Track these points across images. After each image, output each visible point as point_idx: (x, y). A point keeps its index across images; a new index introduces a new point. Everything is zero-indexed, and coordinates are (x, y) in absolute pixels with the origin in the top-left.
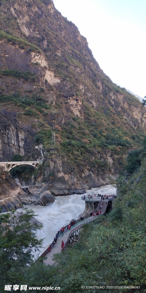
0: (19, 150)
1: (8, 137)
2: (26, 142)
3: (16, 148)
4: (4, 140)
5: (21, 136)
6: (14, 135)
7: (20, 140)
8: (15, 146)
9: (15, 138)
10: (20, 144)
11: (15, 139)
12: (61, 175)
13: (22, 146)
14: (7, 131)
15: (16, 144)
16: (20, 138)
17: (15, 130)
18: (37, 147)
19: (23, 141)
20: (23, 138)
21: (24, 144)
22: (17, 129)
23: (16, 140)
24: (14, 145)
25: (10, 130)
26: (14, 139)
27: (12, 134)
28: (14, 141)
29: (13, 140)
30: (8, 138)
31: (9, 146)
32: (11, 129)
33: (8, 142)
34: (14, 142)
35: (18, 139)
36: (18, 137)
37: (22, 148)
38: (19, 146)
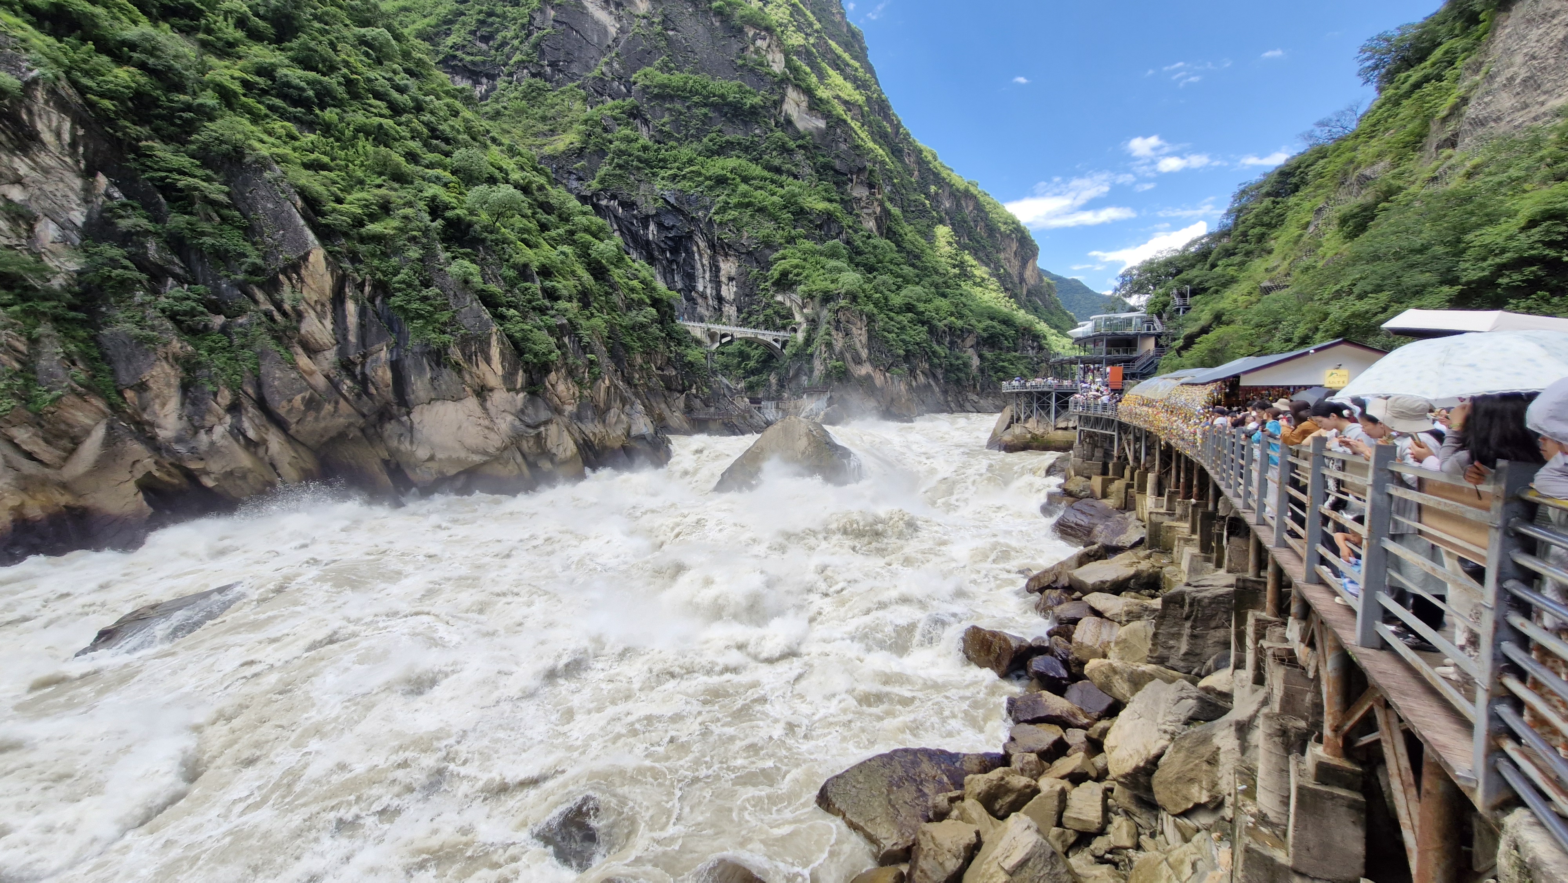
0: (720, 309)
1: (684, 271)
2: (741, 286)
3: (708, 305)
4: (672, 280)
5: (728, 267)
6: (703, 266)
7: (724, 279)
8: (706, 298)
10: (724, 292)
11: (707, 275)
12: (863, 371)
13: (729, 298)
14: (683, 255)
15: (708, 291)
16: (722, 272)
17: (709, 252)
18: (779, 298)
19: (734, 283)
20: (733, 272)
21: (735, 293)
22: (712, 246)
23: (710, 281)
24: (704, 296)
25: (692, 253)
26: (704, 278)
27: (699, 265)
28: (704, 282)
29: (701, 280)
30: (686, 277)
32: (695, 249)
34: (705, 287)
35: (717, 276)
36: (715, 270)
37: (728, 306)
38: (720, 299)
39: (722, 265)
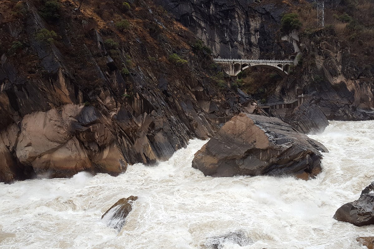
0: (251, 50)
1: (230, 30)
2: (262, 34)
3: (244, 49)
4: (224, 37)
5: (255, 24)
6: (241, 25)
7: (253, 32)
8: (243, 44)
9: (244, 30)
10: (253, 40)
12: (338, 80)
13: (255, 43)
14: (230, 20)
15: (244, 40)
16: (251, 28)
17: (244, 16)
18: (285, 39)
19: (258, 33)
20: (258, 27)
21: (259, 39)
22: (246, 14)
23: (245, 34)
24: (241, 43)
25: (235, 18)
26: (241, 32)
27: (239, 25)
28: (241, 35)
29: (239, 34)
30: (232, 33)
31: (232, 47)
32: (236, 16)
33: (231, 39)
34: (242, 38)
35: (249, 31)
36: (247, 26)
37: (254, 47)
38: (250, 44)
39: (252, 24)
